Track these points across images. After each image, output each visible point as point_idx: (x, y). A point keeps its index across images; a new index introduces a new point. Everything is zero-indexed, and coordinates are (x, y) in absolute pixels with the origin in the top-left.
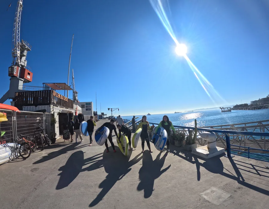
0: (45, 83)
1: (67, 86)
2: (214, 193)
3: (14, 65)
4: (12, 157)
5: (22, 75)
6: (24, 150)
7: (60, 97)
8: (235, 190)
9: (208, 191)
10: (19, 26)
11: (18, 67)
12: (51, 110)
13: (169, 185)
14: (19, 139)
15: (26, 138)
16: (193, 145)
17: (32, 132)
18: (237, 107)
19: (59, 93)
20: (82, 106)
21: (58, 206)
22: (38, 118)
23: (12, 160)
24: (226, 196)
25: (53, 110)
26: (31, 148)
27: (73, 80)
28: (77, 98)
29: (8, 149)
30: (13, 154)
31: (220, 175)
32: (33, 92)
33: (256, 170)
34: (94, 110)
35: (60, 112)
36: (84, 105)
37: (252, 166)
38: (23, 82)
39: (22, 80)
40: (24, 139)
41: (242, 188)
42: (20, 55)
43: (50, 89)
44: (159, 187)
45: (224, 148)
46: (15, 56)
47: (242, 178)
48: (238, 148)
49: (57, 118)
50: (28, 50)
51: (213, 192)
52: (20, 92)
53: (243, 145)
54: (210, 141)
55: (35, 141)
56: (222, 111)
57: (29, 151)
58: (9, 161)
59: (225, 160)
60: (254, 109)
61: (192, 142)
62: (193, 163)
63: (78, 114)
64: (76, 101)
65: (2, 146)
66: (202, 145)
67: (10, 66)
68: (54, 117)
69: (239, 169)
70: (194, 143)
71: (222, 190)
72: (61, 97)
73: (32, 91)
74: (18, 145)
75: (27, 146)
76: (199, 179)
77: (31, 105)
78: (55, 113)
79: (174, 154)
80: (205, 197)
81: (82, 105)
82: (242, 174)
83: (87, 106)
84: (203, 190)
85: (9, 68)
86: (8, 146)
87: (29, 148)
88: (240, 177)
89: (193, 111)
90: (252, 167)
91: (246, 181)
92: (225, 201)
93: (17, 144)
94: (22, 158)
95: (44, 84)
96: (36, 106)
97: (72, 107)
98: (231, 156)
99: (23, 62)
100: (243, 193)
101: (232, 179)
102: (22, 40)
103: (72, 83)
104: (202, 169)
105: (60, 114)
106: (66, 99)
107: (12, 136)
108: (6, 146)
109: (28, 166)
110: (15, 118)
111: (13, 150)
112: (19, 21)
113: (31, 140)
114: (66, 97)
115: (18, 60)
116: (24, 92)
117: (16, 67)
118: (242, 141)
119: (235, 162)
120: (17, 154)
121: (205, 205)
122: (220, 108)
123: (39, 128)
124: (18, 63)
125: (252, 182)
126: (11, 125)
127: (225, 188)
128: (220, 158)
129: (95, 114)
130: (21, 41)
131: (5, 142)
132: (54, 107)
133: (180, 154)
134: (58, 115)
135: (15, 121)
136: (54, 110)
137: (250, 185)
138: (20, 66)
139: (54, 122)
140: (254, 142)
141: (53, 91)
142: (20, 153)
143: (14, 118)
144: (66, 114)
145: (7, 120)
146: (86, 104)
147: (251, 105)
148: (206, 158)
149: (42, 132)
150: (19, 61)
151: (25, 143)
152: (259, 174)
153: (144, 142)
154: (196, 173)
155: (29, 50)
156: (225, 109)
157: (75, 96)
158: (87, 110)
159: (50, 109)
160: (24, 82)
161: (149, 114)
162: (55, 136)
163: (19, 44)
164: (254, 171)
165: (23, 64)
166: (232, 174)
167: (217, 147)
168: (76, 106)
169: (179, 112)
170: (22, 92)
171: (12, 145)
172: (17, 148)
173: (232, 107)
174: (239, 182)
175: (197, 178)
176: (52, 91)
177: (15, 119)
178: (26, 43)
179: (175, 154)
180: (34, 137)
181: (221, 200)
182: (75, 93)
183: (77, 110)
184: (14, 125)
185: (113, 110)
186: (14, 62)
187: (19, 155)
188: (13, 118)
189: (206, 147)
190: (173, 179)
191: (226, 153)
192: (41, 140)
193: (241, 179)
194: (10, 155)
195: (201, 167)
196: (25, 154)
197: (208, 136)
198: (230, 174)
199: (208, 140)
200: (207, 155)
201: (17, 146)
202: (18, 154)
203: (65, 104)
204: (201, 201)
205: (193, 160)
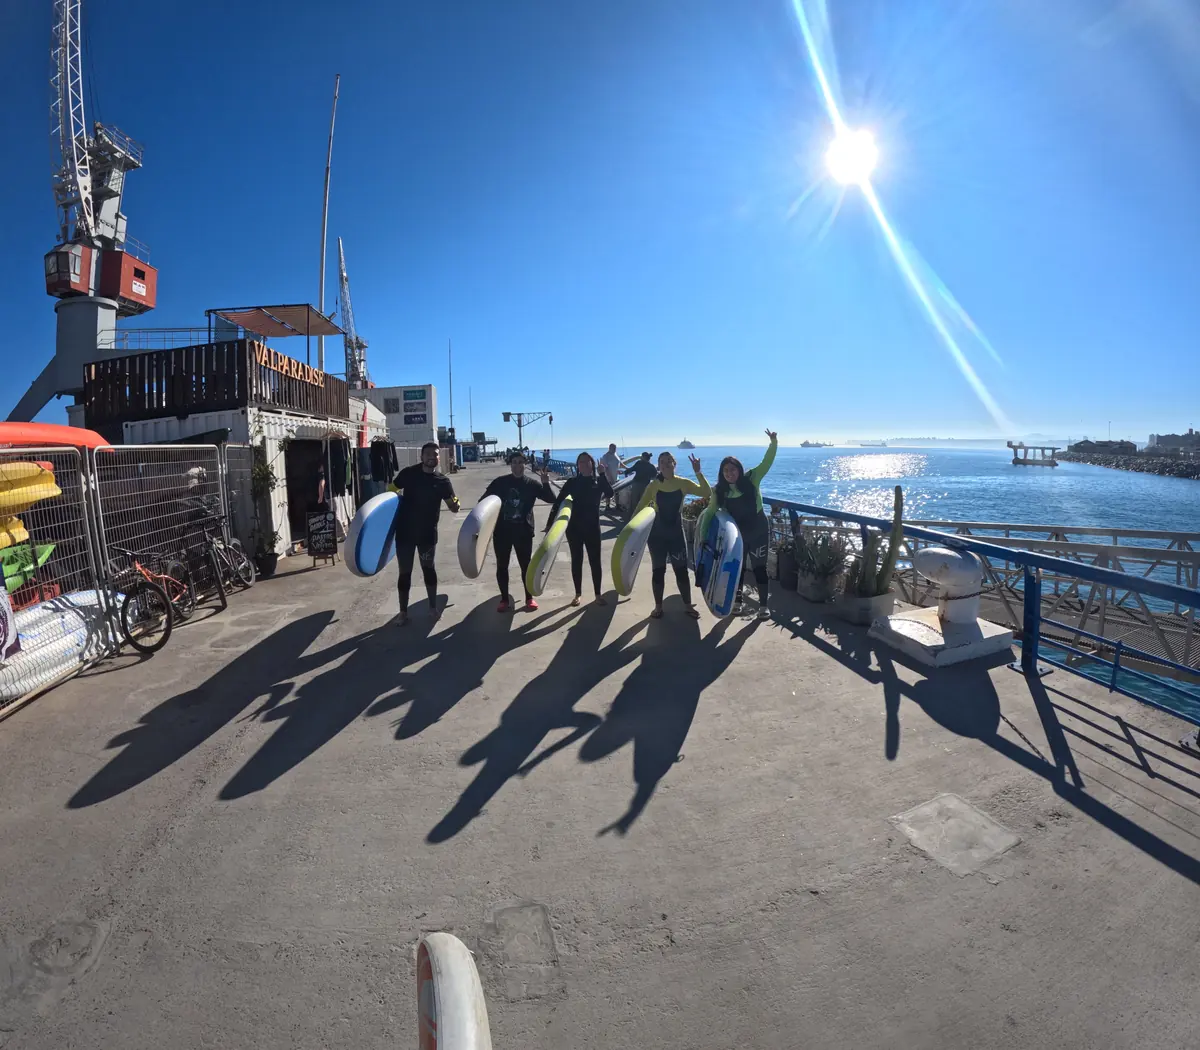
0: (214, 311)
1: (319, 315)
2: (951, 822)
3: (67, 242)
4: (93, 650)
5: (109, 283)
6: (144, 618)
7: (285, 368)
8: (1041, 819)
9: (927, 810)
10: (74, 62)
11: (88, 250)
12: (251, 431)
13: (766, 767)
14: (115, 571)
15: (147, 561)
16: (875, 601)
17: (171, 534)
18: (1085, 452)
19: (282, 352)
20: (389, 406)
21: (301, 850)
22: (195, 471)
23: (95, 665)
24: (999, 839)
25: (260, 431)
26: (174, 605)
27: (342, 287)
28: (362, 368)
29: (71, 617)
30: (95, 638)
31: (982, 744)
32: (162, 355)
33: (1139, 750)
34: (439, 420)
35: (292, 436)
36: (396, 401)
37: (1124, 726)
38: (117, 315)
39: (112, 307)
40: (138, 567)
41: (1069, 816)
42: (92, 193)
43: (241, 336)
44: (720, 772)
45: (1011, 628)
46: (69, 200)
47: (1075, 772)
48: (1071, 636)
49: (277, 462)
50: (127, 166)
51: (944, 814)
52: (105, 363)
53: (1091, 626)
54: (954, 591)
55: (187, 572)
56: (1017, 461)
57: (163, 618)
58: (80, 669)
59: (1008, 684)
60: (1161, 473)
61: (874, 586)
62: (873, 677)
63: (373, 443)
64: (359, 383)
65: (45, 608)
66: (914, 604)
67: (50, 248)
68: (265, 460)
69: (1065, 732)
70: (882, 590)
71: (986, 813)
72: (294, 369)
73: (159, 353)
74: (114, 595)
75: (152, 595)
76: (891, 752)
77: (160, 413)
78: (268, 442)
79: (791, 634)
80: (912, 833)
81: (386, 401)
82: (1074, 755)
83: (410, 405)
84: (905, 801)
85: (48, 256)
86: (74, 607)
87: (163, 606)
88: (1067, 769)
89: (884, 444)
90: (1120, 733)
91: (1090, 789)
92: (992, 862)
93: (109, 592)
94: (136, 651)
95: (213, 316)
96: (182, 416)
97: (344, 413)
98: (1038, 667)
99: (111, 222)
100: (1069, 837)
101: (1030, 772)
102: (98, 124)
103: (340, 301)
104: (908, 707)
105: (291, 447)
106: (314, 376)
107: (85, 558)
108: (65, 605)
109: (164, 684)
110: (92, 478)
111: (96, 619)
112: (74, 36)
113: (170, 568)
114: (314, 368)
115: (83, 217)
116: (122, 360)
117: (78, 250)
118: (1093, 609)
119: (1053, 697)
120: (115, 636)
121: (910, 869)
122: (1010, 445)
123: (199, 514)
124: (88, 229)
125: (1114, 795)
126: (79, 511)
127: (997, 805)
128: (990, 672)
129: (447, 438)
130: (93, 131)
131: (57, 588)
132: (265, 414)
133: (820, 633)
134: (281, 449)
135: (94, 491)
136: (265, 428)
137: (1104, 808)
138: (98, 243)
139: (264, 481)
140: (1143, 622)
141: (256, 343)
142: (124, 629)
143: (90, 482)
144: (316, 444)
145: (56, 491)
146: (405, 392)
147: (1151, 453)
148: (929, 660)
149: (217, 532)
150: (90, 220)
151: (145, 585)
152: (1145, 767)
153: (663, 570)
154: (883, 724)
155: (134, 165)
156: (1030, 451)
157: (354, 362)
158: (408, 420)
159: (247, 424)
160: (120, 313)
161: (686, 445)
162: (272, 545)
163: (81, 142)
164: (1128, 751)
165: (109, 234)
166: (1033, 748)
167: (979, 621)
168: (361, 405)
169: (820, 442)
170: (114, 361)
171: (88, 597)
172: (112, 610)
173: (1064, 449)
174: (1061, 789)
175: (882, 746)
176: (252, 344)
177: (92, 486)
178: (113, 134)
179: (797, 632)
180: (180, 554)
181: (976, 854)
182: (353, 346)
183: (366, 423)
184: (90, 513)
185: (524, 422)
186: (65, 230)
187: (120, 639)
188: (83, 478)
189: (931, 615)
190: (783, 744)
191: (1018, 653)
192: (211, 568)
193: (1069, 779)
194: (85, 643)
195: (903, 699)
196: (148, 634)
197: (946, 567)
198: (1027, 748)
199: (944, 584)
200: (936, 650)
201: (111, 601)
202: (118, 634)
203: (310, 401)
204: (896, 848)
205: (874, 666)
